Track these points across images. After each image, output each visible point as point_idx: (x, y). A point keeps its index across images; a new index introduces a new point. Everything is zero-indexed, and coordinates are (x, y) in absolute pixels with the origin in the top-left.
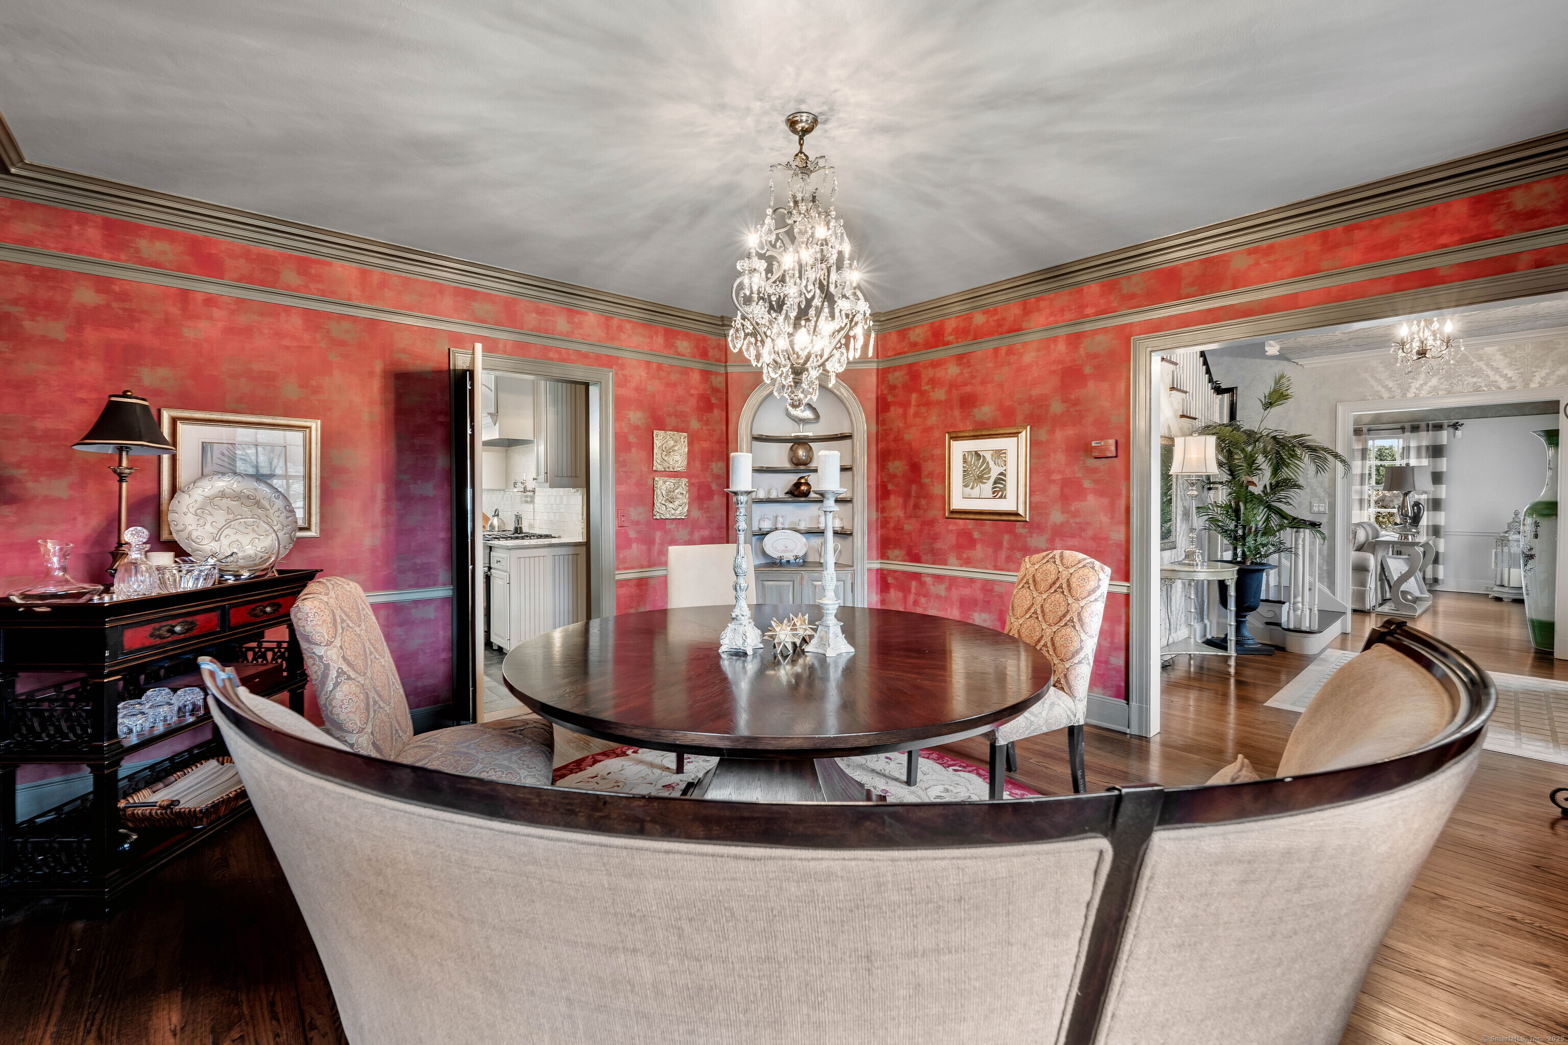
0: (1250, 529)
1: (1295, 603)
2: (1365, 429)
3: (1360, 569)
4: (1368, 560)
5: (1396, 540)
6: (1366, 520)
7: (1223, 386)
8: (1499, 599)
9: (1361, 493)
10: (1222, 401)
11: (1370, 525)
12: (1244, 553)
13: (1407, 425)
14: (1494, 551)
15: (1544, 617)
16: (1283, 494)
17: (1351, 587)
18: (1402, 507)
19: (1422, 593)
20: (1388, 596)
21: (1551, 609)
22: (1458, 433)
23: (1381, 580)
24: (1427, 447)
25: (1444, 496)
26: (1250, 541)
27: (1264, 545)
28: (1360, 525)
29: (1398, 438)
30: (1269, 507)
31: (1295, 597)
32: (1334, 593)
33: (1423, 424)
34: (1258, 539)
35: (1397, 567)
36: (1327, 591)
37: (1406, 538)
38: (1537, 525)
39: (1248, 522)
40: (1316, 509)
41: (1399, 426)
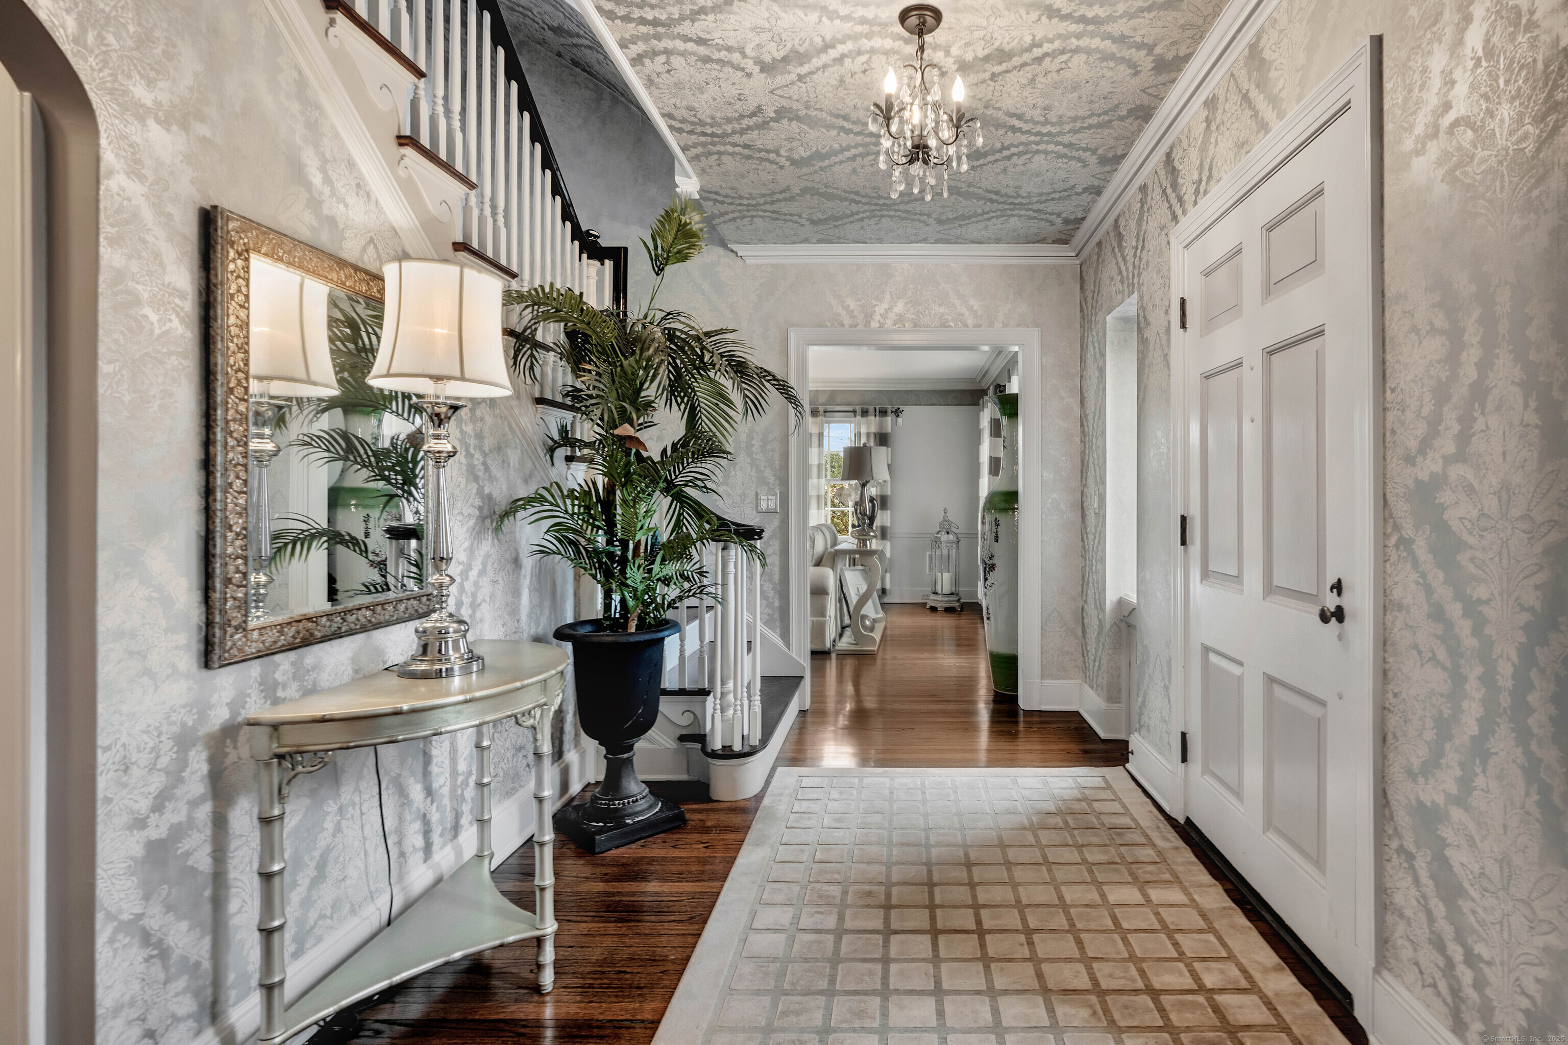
0: (637, 545)
1: (723, 694)
2: (821, 409)
3: (819, 592)
4: (827, 578)
5: (855, 547)
6: (823, 522)
7: (604, 242)
8: (934, 609)
9: (819, 488)
10: (600, 274)
11: (828, 528)
12: (623, 601)
13: (858, 408)
14: (928, 553)
15: (1003, 649)
16: (698, 467)
17: (809, 619)
18: (858, 504)
19: (877, 613)
20: (847, 621)
21: (1013, 638)
22: (900, 420)
23: (840, 601)
24: (875, 434)
25: (889, 493)
26: (635, 576)
27: (666, 581)
28: (818, 528)
29: (850, 423)
30: (679, 497)
31: (723, 683)
32: (787, 643)
33: (871, 409)
34: (656, 567)
35: (855, 582)
36: (780, 642)
37: (865, 545)
38: (997, 523)
39: (630, 529)
40: (763, 505)
41: (850, 408)
